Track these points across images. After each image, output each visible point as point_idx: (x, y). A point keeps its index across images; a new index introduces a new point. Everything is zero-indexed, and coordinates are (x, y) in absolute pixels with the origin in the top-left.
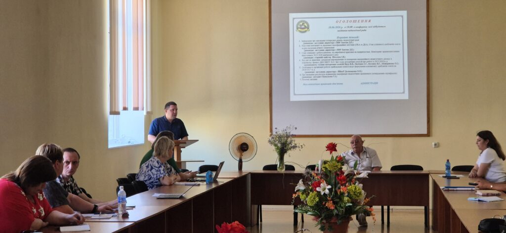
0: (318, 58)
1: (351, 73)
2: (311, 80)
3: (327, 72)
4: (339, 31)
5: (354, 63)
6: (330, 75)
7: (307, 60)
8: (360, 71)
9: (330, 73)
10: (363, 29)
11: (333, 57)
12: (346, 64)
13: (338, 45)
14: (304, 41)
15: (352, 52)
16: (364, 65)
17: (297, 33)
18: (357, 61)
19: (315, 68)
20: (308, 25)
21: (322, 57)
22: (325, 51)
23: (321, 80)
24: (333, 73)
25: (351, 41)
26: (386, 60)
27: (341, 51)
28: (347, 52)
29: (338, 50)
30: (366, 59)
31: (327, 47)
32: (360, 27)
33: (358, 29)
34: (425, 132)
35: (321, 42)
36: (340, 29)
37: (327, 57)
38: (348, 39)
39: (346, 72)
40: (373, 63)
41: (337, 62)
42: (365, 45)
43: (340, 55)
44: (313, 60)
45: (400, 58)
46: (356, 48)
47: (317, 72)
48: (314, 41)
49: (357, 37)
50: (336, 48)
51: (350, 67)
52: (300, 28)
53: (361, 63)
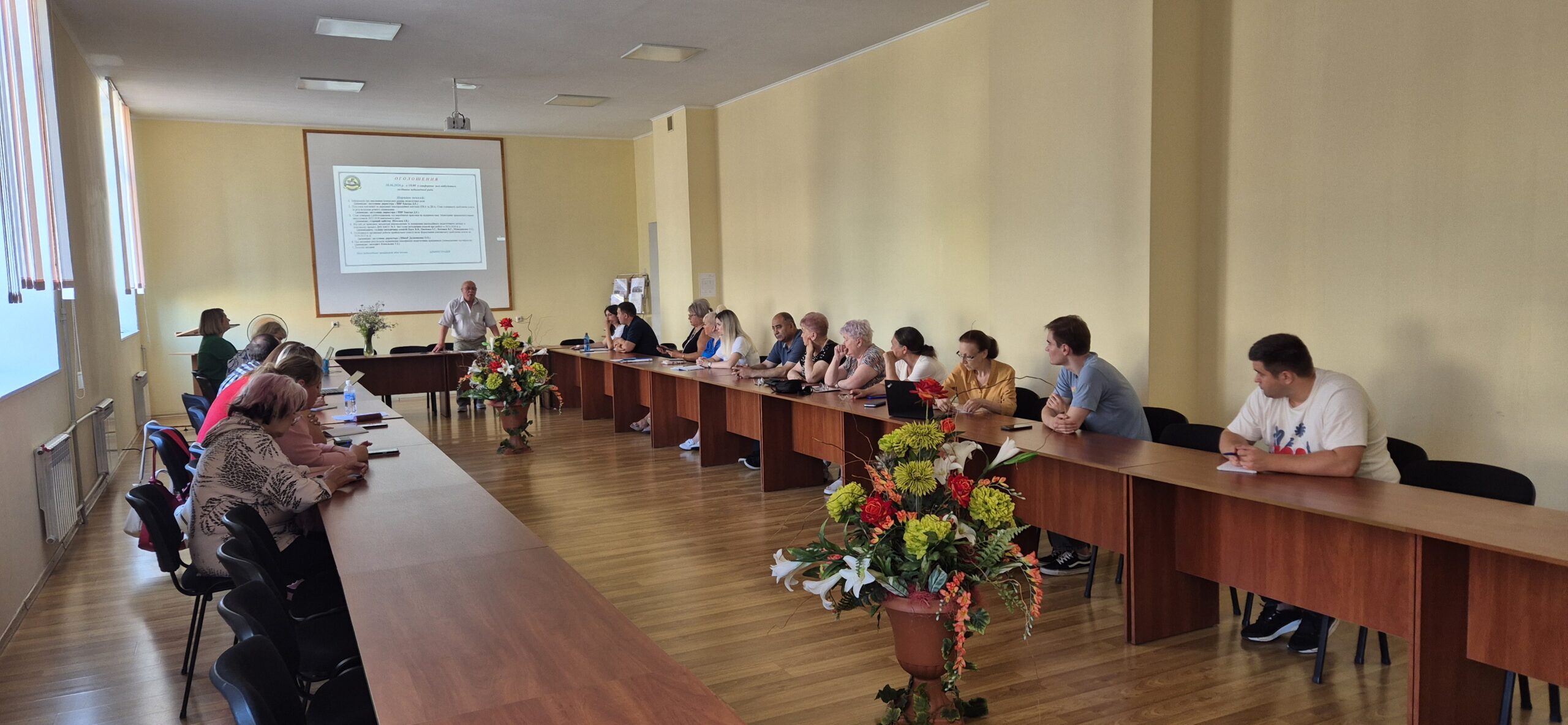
0: (374, 221)
1: (417, 239)
2: (367, 248)
3: (387, 238)
4: (399, 190)
5: (420, 228)
6: (390, 242)
7: (360, 224)
8: (428, 238)
9: (390, 240)
10: (430, 188)
11: (393, 221)
12: (409, 229)
13: (398, 207)
14: (355, 201)
15: (416, 215)
16: (432, 231)
17: (345, 192)
18: (423, 225)
19: (371, 233)
20: (359, 181)
21: (379, 221)
22: (382, 214)
23: (379, 248)
24: (394, 240)
25: (414, 202)
26: (459, 225)
27: (403, 214)
28: (410, 216)
29: (399, 212)
30: (434, 224)
31: (385, 208)
32: (425, 186)
33: (423, 188)
34: (508, 306)
35: (377, 202)
36: (400, 188)
37: (385, 221)
38: (411, 200)
39: (411, 238)
40: (441, 228)
41: (398, 227)
42: (432, 207)
43: (402, 218)
44: (368, 224)
45: (475, 223)
46: (421, 211)
47: (374, 239)
48: (367, 201)
49: (423, 198)
50: (396, 210)
51: (416, 232)
52: (349, 185)
53: (428, 228)
